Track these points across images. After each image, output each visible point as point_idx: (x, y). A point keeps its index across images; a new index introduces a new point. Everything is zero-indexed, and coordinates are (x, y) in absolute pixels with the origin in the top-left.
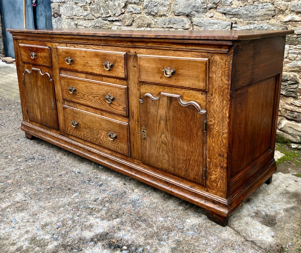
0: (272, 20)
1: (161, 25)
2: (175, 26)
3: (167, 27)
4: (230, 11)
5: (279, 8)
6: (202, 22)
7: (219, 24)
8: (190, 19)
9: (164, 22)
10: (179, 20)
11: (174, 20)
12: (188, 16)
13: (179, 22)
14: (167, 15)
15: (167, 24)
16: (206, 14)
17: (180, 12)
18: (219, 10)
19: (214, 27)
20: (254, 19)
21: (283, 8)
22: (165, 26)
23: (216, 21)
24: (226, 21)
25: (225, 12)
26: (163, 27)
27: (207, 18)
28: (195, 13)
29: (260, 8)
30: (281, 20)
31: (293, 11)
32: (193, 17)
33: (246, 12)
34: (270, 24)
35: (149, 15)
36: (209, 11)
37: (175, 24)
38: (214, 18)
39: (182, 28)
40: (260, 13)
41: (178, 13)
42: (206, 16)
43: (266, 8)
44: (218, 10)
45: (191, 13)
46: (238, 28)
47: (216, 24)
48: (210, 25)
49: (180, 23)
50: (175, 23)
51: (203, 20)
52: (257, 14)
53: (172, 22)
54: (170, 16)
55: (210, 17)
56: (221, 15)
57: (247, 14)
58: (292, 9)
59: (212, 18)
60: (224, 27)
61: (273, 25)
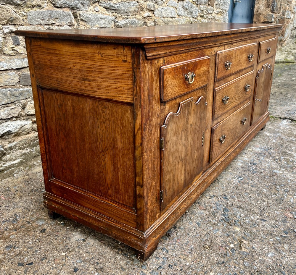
0: (137, 15)
1: (37, 21)
2: (57, 22)
3: (46, 23)
4: (113, 6)
5: (142, 6)
6: (90, 17)
7: (106, 19)
8: (73, 13)
9: (41, 17)
10: (65, 14)
11: (56, 14)
12: (72, 8)
13: (64, 16)
14: (43, 6)
15: (47, 19)
16: (90, 8)
17: (64, 3)
18: (103, 5)
19: (101, 23)
20: (128, 14)
21: (143, 7)
22: (42, 22)
23: (103, 16)
24: (110, 16)
25: (109, 6)
26: (41, 24)
27: (93, 13)
28: (82, 6)
29: (132, 5)
30: (142, 16)
31: (148, 9)
32: (78, 11)
33: (124, 8)
34: (137, 19)
35: (8, 5)
36: (94, 5)
37: (57, 20)
38: (99, 13)
39: (69, 24)
40: (132, 9)
41: (61, 5)
42: (91, 10)
43: (135, 6)
44: (101, 4)
45: (78, 6)
46: (119, 23)
47: (103, 19)
48: (97, 20)
49: (65, 18)
50: (57, 18)
51: (90, 15)
52: (130, 10)
53: (53, 16)
54: (47, 8)
55: (97, 12)
56: (105, 9)
57: (124, 10)
58: (148, 8)
59: (98, 13)
60: (110, 22)
61: (139, 20)
